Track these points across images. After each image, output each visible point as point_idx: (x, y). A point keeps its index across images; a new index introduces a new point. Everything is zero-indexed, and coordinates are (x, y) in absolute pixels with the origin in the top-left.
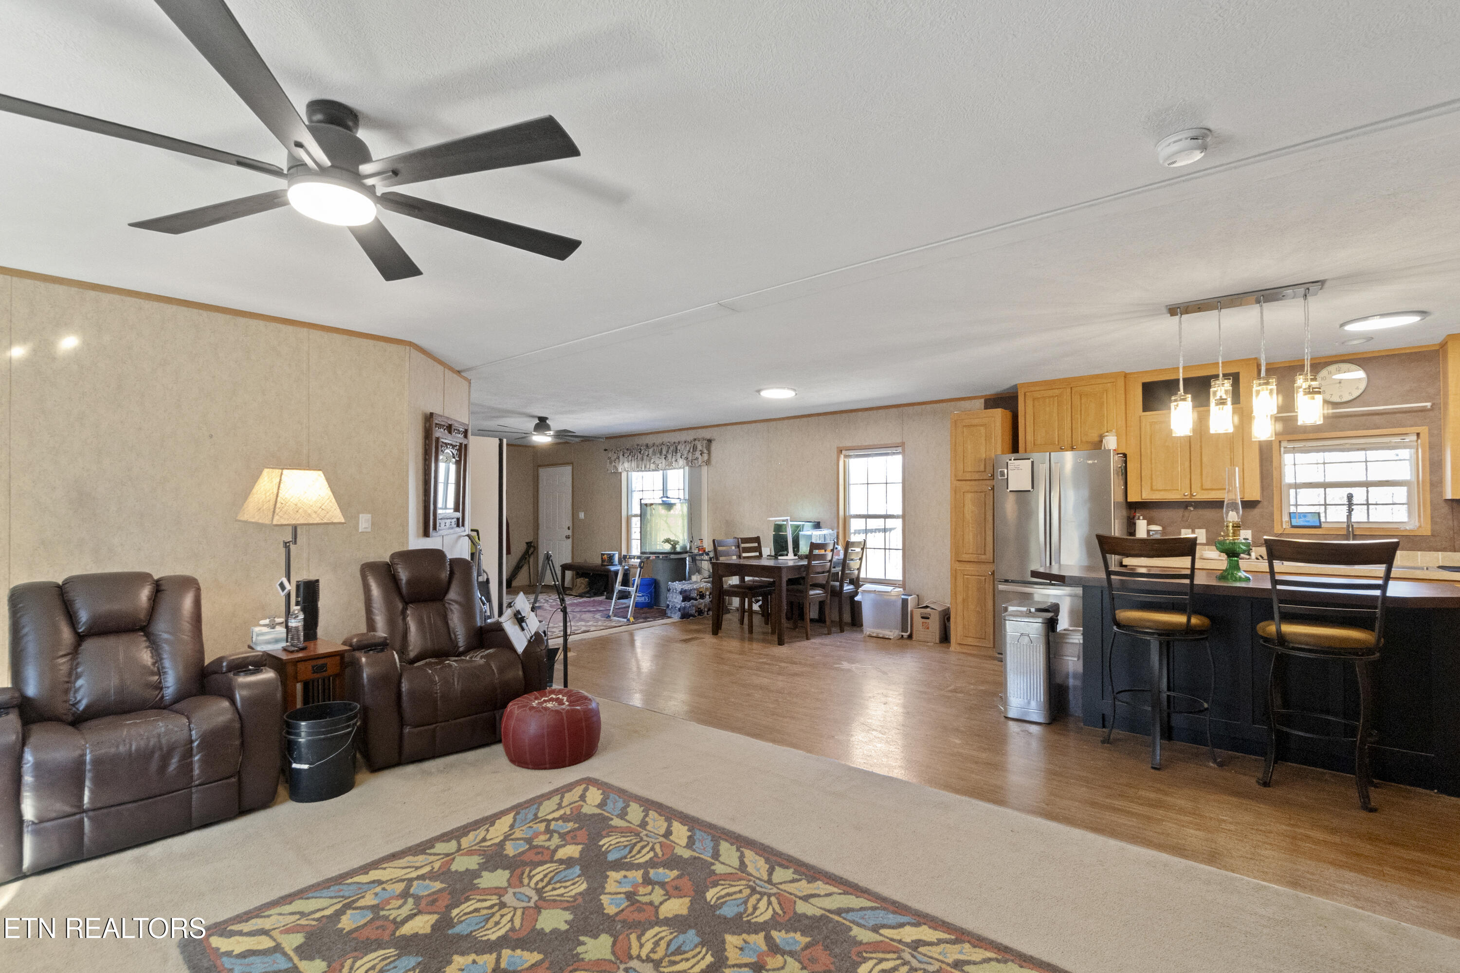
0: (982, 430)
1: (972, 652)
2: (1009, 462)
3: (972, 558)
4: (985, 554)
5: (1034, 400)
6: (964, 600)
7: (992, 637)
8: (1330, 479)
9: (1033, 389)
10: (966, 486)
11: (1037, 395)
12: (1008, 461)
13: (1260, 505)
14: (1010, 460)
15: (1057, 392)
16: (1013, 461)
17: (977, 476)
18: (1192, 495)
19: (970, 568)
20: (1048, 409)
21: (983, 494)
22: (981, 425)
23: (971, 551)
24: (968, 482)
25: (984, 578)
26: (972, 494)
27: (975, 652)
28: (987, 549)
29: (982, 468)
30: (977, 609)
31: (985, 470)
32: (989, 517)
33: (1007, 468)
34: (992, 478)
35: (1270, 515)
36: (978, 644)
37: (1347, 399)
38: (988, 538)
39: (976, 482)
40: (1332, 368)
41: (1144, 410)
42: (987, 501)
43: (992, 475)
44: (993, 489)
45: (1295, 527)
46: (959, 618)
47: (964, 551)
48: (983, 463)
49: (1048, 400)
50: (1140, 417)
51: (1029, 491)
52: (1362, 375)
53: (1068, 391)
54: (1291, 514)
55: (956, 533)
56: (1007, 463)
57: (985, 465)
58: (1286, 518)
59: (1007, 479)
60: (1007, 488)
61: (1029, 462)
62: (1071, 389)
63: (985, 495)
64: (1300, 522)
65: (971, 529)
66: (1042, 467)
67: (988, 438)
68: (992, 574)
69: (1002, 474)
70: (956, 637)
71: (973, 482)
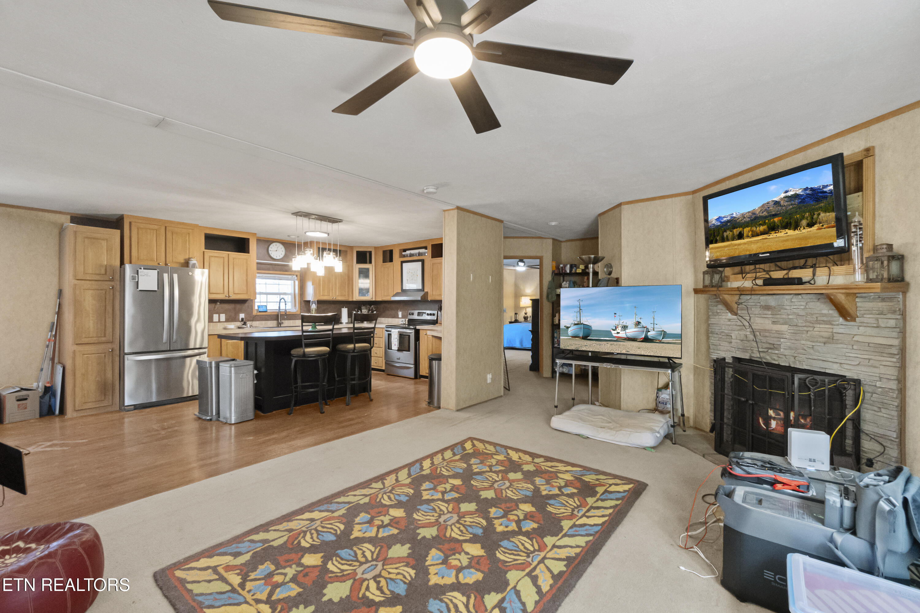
0: (104, 243)
1: (92, 413)
2: (140, 270)
3: (94, 340)
4: (105, 336)
5: (138, 229)
6: (83, 375)
8: (268, 291)
9: (137, 221)
10: (87, 284)
11: (142, 226)
12: (138, 269)
13: (248, 302)
15: (156, 227)
16: (142, 270)
17: (97, 278)
18: (229, 296)
19: (88, 348)
20: (149, 237)
21: (104, 292)
22: (103, 240)
23: (90, 335)
24: (88, 282)
25: (104, 354)
26: (93, 291)
27: (95, 413)
28: (107, 332)
29: (103, 271)
30: (97, 379)
31: (106, 274)
32: (109, 309)
33: (138, 274)
34: (112, 280)
35: (252, 307)
36: (98, 406)
37: (278, 258)
38: (107, 325)
39: (96, 282)
40: (274, 244)
41: (205, 249)
42: (107, 297)
43: (113, 278)
44: (113, 288)
45: (260, 312)
46: (77, 390)
47: (84, 336)
48: (104, 268)
49: (149, 231)
50: (204, 252)
51: (155, 291)
52: (283, 249)
53: (163, 228)
54: (258, 306)
55: (75, 322)
56: (138, 271)
57: (106, 270)
58: (256, 308)
59: (138, 282)
60: (138, 288)
61: (156, 271)
62: (166, 227)
63: (106, 292)
64: (261, 310)
65: (91, 318)
66: (166, 276)
67: (109, 250)
68: (112, 351)
69: (133, 278)
70: (74, 406)
71: (93, 282)
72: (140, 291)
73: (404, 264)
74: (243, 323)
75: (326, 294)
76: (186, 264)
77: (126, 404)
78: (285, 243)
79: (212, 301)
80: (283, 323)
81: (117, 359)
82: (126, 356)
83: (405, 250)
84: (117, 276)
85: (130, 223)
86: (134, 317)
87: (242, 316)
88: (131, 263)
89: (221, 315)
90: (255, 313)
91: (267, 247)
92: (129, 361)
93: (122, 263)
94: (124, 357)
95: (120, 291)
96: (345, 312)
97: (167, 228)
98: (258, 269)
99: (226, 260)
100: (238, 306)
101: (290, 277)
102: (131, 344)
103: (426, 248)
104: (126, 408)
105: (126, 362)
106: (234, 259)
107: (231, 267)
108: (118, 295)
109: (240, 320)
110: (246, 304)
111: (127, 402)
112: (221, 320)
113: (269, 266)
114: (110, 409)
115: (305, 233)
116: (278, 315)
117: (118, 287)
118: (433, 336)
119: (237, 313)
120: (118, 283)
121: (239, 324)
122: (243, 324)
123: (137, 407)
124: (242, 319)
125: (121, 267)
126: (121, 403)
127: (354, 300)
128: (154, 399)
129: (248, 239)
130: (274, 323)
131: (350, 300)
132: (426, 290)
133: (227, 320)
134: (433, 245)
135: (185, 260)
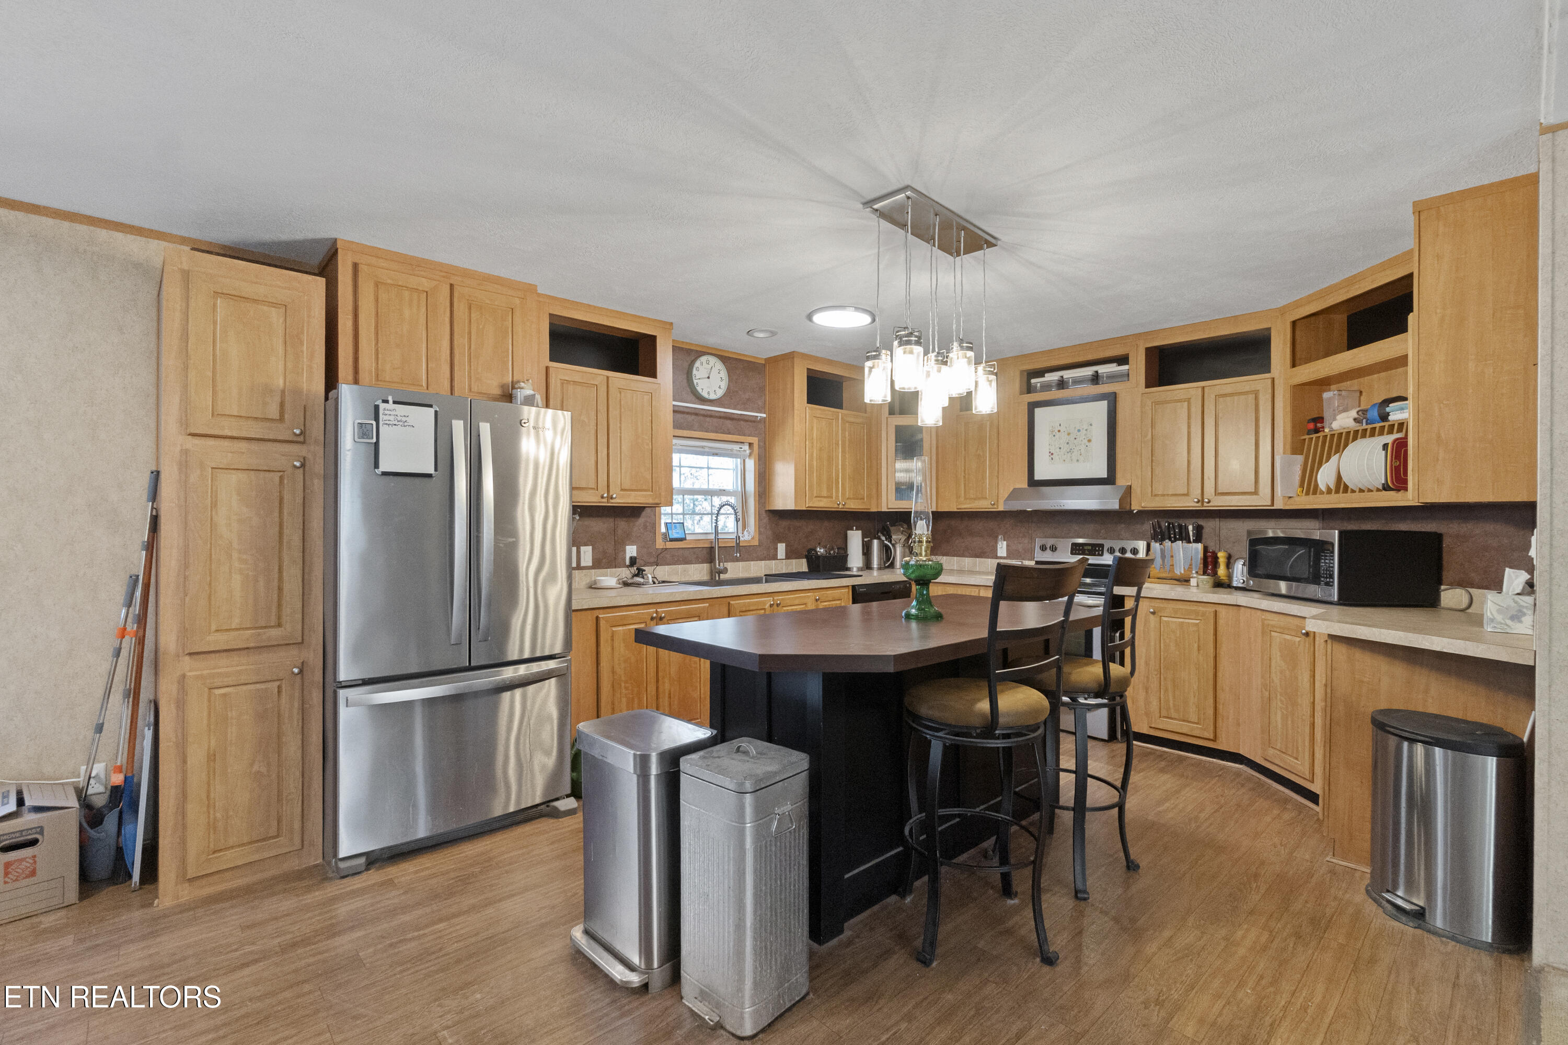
0: (277, 318)
2: (382, 406)
3: (246, 637)
4: (279, 625)
5: (377, 285)
6: (211, 758)
7: (297, 825)
9: (374, 261)
10: (220, 453)
11: (387, 277)
12: (379, 402)
14: (386, 401)
16: (391, 405)
17: (255, 430)
18: (610, 497)
19: (225, 666)
20: (407, 313)
21: (276, 476)
23: (235, 623)
24: (226, 443)
25: (276, 683)
26: (242, 476)
28: (287, 611)
29: (274, 412)
30: (256, 768)
31: (281, 419)
32: (293, 536)
33: (377, 418)
34: (302, 439)
35: (653, 526)
36: (256, 857)
37: (713, 397)
38: (286, 587)
39: (254, 446)
40: (704, 359)
41: (552, 359)
42: (287, 497)
43: (302, 433)
44: (303, 465)
45: (672, 540)
46: (193, 810)
47: (214, 628)
48: (277, 399)
49: (406, 294)
50: (547, 368)
51: (429, 476)
52: (724, 374)
53: (446, 290)
54: (666, 524)
55: (185, 578)
56: (377, 408)
57: (282, 405)
58: (663, 530)
59: (377, 445)
60: (376, 465)
61: (431, 411)
62: (452, 285)
63: (281, 478)
64: (674, 534)
65: (236, 564)
66: (458, 427)
67: (292, 340)
68: (301, 672)
69: (363, 431)
70: (183, 862)
71: (243, 445)
72: (385, 474)
73: (1038, 411)
74: (634, 570)
75: (825, 493)
76: (508, 397)
77: (342, 854)
78: (729, 358)
79: (580, 511)
80: (725, 571)
81: (316, 697)
82: (342, 693)
83: (1040, 373)
84: (316, 429)
85: (355, 266)
86: (365, 563)
87: (631, 551)
88: (356, 381)
89: (583, 549)
90: (660, 544)
91: (686, 365)
92: (350, 709)
93: (331, 382)
94: (335, 693)
95: (325, 477)
96: (855, 539)
97: (456, 288)
98: (677, 425)
99: (603, 389)
100: (623, 524)
101: (736, 447)
102: (358, 652)
103: (1122, 360)
104: (342, 865)
105: (344, 713)
106: (620, 390)
107: (614, 413)
108: (317, 485)
109: (628, 562)
110: (641, 520)
111: (346, 848)
112: (583, 564)
113: (690, 418)
114: (293, 864)
115: (810, 317)
116: (711, 550)
117: (318, 466)
118: (1333, 638)
119: (620, 545)
120: (320, 450)
121: (626, 573)
122: (636, 575)
123: (374, 860)
124: (633, 561)
125: (327, 399)
126: (329, 850)
127: (884, 509)
128: (422, 830)
129: (653, 338)
130: (700, 571)
131: (874, 509)
132: (1121, 481)
133: (598, 564)
134: (1149, 351)
135: (503, 386)
